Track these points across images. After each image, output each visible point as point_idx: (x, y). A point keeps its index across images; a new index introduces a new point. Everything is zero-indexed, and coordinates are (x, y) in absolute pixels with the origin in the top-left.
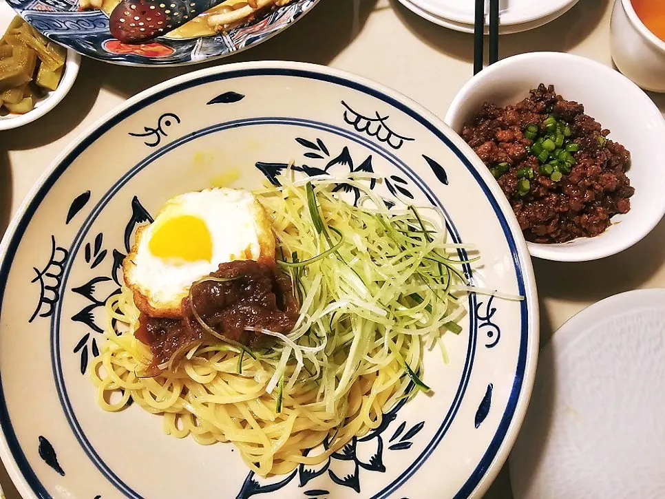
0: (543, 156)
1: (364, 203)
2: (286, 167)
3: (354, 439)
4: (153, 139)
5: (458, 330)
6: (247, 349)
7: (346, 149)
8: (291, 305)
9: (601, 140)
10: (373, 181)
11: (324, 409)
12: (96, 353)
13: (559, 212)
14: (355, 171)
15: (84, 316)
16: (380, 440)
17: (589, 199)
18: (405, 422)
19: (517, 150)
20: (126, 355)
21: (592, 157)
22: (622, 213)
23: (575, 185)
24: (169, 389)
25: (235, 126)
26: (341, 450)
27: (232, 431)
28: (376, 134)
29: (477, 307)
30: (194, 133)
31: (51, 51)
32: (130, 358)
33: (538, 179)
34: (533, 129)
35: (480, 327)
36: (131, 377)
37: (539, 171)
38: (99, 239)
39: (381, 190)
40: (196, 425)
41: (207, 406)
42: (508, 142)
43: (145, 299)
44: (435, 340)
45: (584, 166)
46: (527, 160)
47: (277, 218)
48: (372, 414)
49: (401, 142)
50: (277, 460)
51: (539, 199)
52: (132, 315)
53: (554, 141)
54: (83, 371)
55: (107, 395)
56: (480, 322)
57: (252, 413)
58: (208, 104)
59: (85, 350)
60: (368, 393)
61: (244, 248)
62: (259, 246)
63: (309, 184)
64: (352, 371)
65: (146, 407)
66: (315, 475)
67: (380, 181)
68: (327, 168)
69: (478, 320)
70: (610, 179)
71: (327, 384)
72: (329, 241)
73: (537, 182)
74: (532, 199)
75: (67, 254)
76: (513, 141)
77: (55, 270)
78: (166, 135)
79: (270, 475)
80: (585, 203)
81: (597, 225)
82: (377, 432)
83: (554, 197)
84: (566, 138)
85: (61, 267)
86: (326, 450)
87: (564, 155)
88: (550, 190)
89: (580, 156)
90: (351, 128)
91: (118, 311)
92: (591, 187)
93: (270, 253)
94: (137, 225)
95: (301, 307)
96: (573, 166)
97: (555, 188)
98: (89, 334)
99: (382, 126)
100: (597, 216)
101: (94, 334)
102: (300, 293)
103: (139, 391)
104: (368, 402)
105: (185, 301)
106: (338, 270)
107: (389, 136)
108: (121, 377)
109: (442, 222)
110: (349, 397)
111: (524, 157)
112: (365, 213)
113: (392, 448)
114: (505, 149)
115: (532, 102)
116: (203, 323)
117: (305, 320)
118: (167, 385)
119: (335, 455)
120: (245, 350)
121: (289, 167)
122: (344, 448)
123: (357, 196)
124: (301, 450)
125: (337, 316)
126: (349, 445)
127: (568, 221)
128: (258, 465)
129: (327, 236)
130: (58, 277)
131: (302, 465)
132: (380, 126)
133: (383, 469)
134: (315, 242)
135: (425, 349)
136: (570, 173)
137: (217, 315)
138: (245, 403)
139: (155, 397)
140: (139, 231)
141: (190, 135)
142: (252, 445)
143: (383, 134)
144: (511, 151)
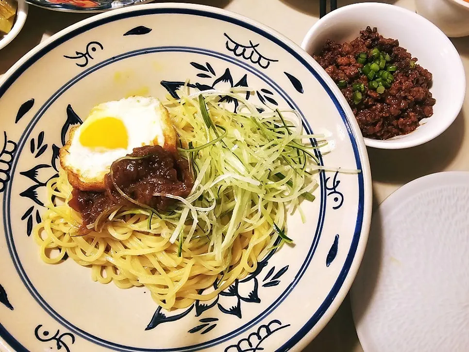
0: (371, 75)
1: (242, 110)
2: (184, 85)
3: (237, 281)
4: (82, 61)
5: (312, 199)
6: (155, 211)
7: (228, 70)
8: (188, 179)
9: (412, 64)
10: (248, 93)
11: (213, 259)
12: (39, 220)
13: (382, 117)
14: (235, 86)
15: (30, 193)
16: (256, 281)
17: (404, 106)
18: (274, 267)
19: (352, 71)
20: (62, 221)
21: (406, 76)
22: (427, 117)
23: (394, 96)
24: (96, 247)
25: (145, 53)
26: (227, 289)
27: (145, 277)
28: (250, 58)
29: (326, 181)
30: (114, 58)
31: (5, 4)
32: (66, 224)
33: (368, 91)
34: (364, 56)
35: (328, 195)
36: (67, 237)
37: (368, 86)
38: (41, 136)
39: (254, 100)
40: (116, 274)
41: (125, 259)
42: (346, 66)
43: (76, 176)
44: (295, 208)
45: (401, 83)
46: (359, 78)
47: (177, 120)
48: (249, 262)
49: (269, 63)
50: (179, 298)
51: (368, 107)
52: (67, 191)
53: (379, 65)
54: (29, 234)
55: (48, 252)
56: (328, 192)
57: (159, 262)
58: (124, 35)
59: (31, 219)
60: (246, 248)
61: (152, 138)
62: (163, 138)
63: (200, 96)
64: (235, 229)
65: (78, 261)
66: (208, 307)
67: (253, 93)
68: (213, 85)
69: (327, 190)
70: (419, 91)
71: (216, 239)
72: (216, 133)
73: (367, 94)
74: (363, 107)
75: (16, 146)
76: (349, 64)
77: (7, 157)
78: (93, 59)
79: (173, 309)
80: (401, 110)
81: (410, 125)
82: (254, 275)
83: (379, 106)
84: (387, 62)
85: (12, 156)
86: (215, 289)
87: (386, 74)
88: (377, 100)
89: (397, 75)
90: (231, 54)
91: (56, 190)
92: (405, 98)
93: (172, 142)
94: (71, 126)
95: (195, 180)
96: (393, 82)
97: (379, 98)
98: (33, 206)
99: (254, 52)
100: (410, 118)
101: (37, 207)
102: (195, 171)
103: (73, 249)
104: (246, 254)
105: (107, 177)
106: (223, 155)
107: (259, 59)
108: (59, 238)
109: (300, 122)
110: (233, 249)
111: (357, 76)
112: (242, 116)
113: (265, 285)
114: (343, 71)
115: (362, 40)
116: (121, 192)
117: (199, 188)
118: (94, 244)
119: (222, 293)
120: (153, 212)
121: (186, 84)
122: (229, 288)
123: (237, 105)
124: (196, 290)
125: (223, 188)
126: (232, 286)
127: (389, 124)
128: (164, 301)
129: (214, 129)
130: (9, 163)
131: (198, 301)
132: (253, 52)
133: (258, 301)
134: (206, 136)
135: (288, 214)
136: (390, 87)
137: (132, 186)
138: (154, 255)
139: (84, 253)
140: (72, 130)
141: (111, 59)
142: (160, 286)
143: (255, 57)
144: (348, 72)
